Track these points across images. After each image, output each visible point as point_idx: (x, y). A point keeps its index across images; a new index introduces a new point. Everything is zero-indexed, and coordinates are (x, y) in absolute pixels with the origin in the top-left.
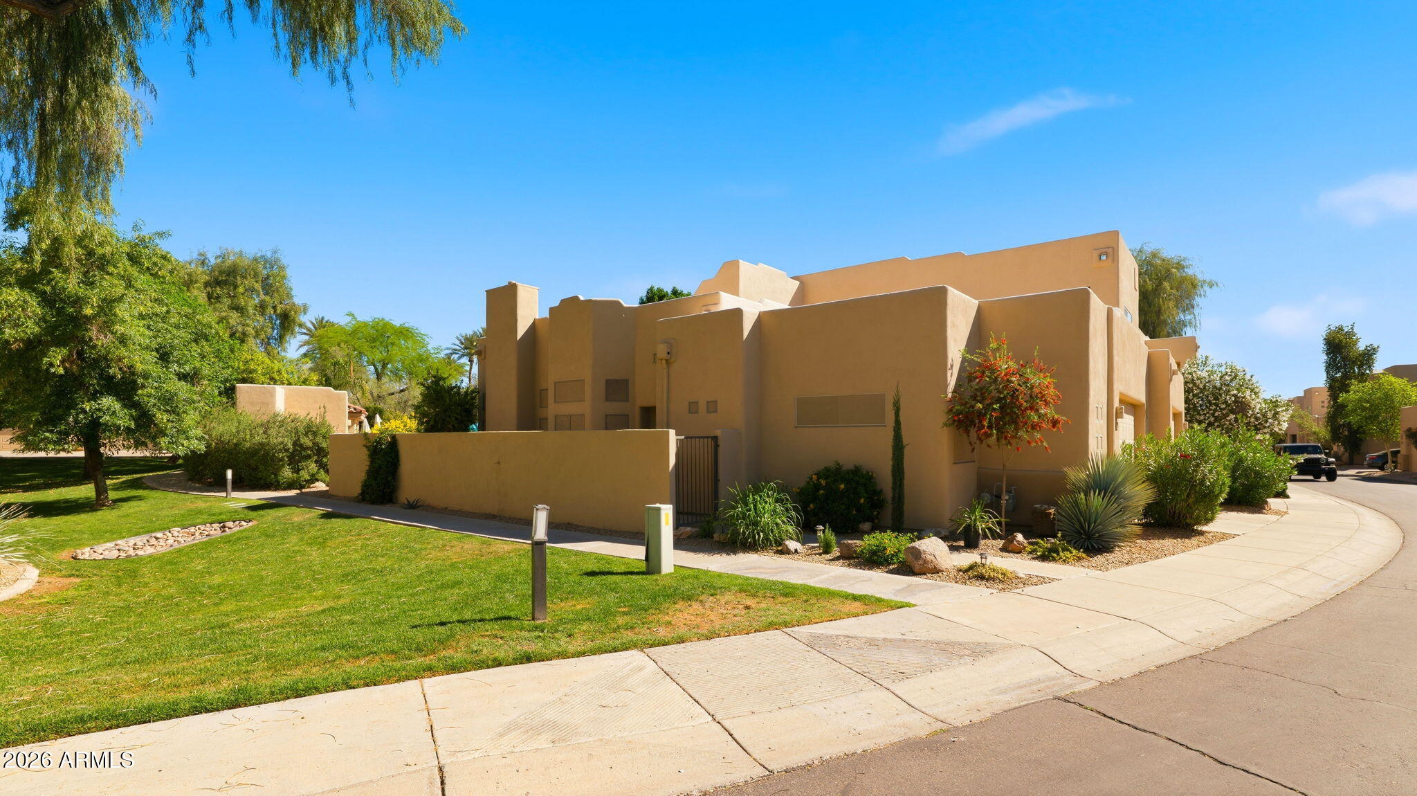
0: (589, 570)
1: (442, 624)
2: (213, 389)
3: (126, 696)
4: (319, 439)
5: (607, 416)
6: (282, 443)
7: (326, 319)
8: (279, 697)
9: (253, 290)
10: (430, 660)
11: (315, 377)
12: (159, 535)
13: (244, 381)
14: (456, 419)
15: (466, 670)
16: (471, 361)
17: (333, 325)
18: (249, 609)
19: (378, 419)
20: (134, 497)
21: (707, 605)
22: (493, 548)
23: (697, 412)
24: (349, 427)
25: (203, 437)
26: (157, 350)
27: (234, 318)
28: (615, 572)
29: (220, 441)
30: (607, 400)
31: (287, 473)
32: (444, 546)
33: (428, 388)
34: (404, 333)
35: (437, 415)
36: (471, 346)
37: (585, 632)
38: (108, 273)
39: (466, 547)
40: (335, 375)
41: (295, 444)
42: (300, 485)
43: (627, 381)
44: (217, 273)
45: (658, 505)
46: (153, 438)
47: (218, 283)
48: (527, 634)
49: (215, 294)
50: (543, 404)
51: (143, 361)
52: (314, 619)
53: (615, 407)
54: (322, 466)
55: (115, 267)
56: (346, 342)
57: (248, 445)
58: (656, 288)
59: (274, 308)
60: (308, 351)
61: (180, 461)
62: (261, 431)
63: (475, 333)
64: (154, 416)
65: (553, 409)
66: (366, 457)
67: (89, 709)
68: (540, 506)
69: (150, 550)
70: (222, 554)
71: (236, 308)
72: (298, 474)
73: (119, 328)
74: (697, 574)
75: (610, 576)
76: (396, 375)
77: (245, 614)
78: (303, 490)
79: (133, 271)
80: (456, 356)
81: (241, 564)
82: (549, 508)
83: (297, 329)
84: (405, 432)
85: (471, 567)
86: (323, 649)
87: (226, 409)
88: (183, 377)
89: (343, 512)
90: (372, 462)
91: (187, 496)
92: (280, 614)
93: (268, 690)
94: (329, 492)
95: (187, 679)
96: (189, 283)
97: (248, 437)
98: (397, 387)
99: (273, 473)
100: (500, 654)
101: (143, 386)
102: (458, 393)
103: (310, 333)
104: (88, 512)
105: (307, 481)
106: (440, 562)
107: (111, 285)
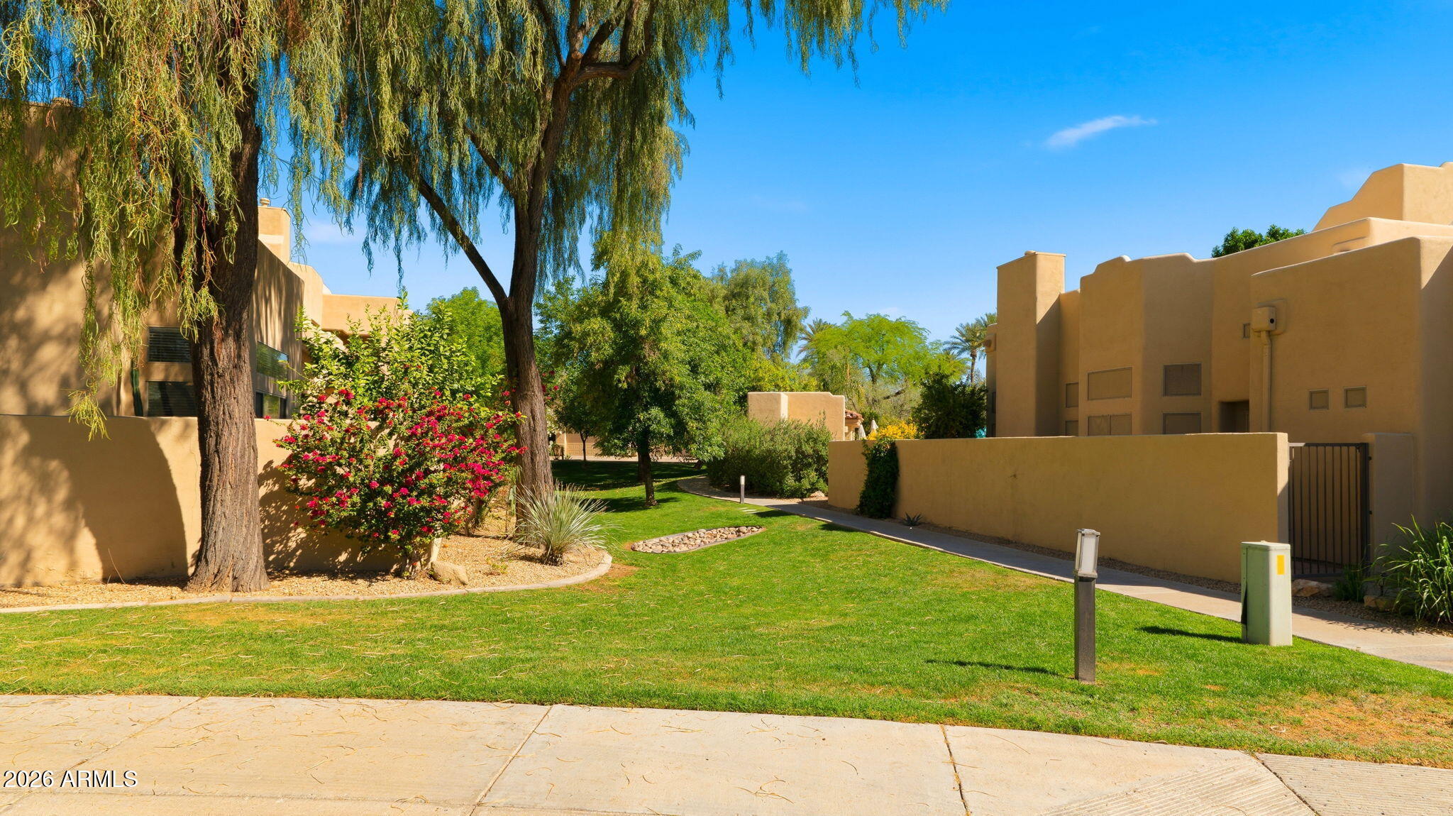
0: (1149, 625)
1: (962, 664)
2: (731, 397)
3: (679, 681)
4: (819, 447)
5: (1165, 416)
6: (786, 450)
7: (824, 321)
8: (802, 711)
9: (762, 299)
10: (952, 704)
11: (814, 382)
12: (690, 535)
13: (754, 389)
14: (961, 423)
15: (994, 726)
16: (973, 356)
17: (830, 326)
18: (765, 615)
19: (874, 425)
20: (672, 499)
21: (1367, 706)
22: (1011, 581)
23: (1326, 407)
24: (846, 434)
25: (722, 444)
26: (689, 363)
27: (746, 327)
28: (1190, 632)
29: (735, 449)
30: (1166, 393)
31: (790, 481)
32: (952, 571)
33: (929, 388)
34: (902, 328)
35: (939, 419)
36: (973, 338)
37: (1154, 709)
38: (657, 297)
39: (977, 575)
40: (832, 380)
41: (797, 451)
42: (802, 494)
43: (1198, 366)
44: (733, 286)
45: (1263, 543)
46: (686, 445)
47: (734, 296)
48: (1072, 698)
49: (731, 307)
50: (1071, 402)
51: (679, 373)
52: (823, 635)
53: (1179, 404)
54: (822, 475)
55: (661, 290)
56: (842, 343)
57: (757, 452)
58: (1240, 232)
59: (779, 314)
60: (807, 357)
61: (704, 467)
62: (768, 437)
63: (978, 321)
64: (687, 424)
65: (1085, 408)
66: (865, 466)
67: (653, 685)
68: (1086, 531)
69: (684, 548)
70: (738, 558)
71: (748, 318)
72: (800, 482)
73: (663, 345)
74: (1338, 656)
75: (1184, 637)
76: (892, 376)
77: (764, 620)
78: (805, 500)
79: (673, 292)
80: (956, 351)
81: (755, 569)
82: (1099, 534)
83: (798, 334)
84: (902, 439)
85: (986, 600)
86: (838, 668)
87: (739, 417)
88: (708, 387)
89: (842, 524)
90: (871, 472)
91: (710, 500)
92: (794, 624)
93: (791, 701)
94: (829, 503)
95: (723, 674)
96: (711, 300)
97: (758, 444)
98: (892, 389)
99: (778, 481)
100: (1039, 716)
101: (680, 397)
102: (963, 392)
103: (809, 339)
104: (641, 509)
105: (808, 490)
106: (948, 589)
107: (658, 307)
